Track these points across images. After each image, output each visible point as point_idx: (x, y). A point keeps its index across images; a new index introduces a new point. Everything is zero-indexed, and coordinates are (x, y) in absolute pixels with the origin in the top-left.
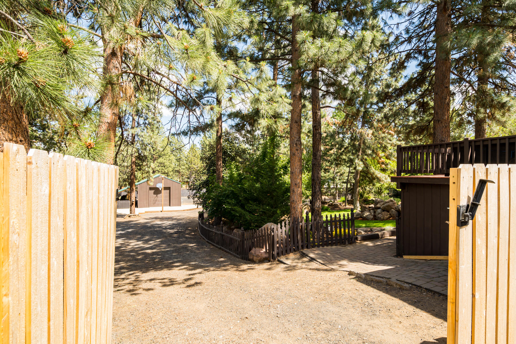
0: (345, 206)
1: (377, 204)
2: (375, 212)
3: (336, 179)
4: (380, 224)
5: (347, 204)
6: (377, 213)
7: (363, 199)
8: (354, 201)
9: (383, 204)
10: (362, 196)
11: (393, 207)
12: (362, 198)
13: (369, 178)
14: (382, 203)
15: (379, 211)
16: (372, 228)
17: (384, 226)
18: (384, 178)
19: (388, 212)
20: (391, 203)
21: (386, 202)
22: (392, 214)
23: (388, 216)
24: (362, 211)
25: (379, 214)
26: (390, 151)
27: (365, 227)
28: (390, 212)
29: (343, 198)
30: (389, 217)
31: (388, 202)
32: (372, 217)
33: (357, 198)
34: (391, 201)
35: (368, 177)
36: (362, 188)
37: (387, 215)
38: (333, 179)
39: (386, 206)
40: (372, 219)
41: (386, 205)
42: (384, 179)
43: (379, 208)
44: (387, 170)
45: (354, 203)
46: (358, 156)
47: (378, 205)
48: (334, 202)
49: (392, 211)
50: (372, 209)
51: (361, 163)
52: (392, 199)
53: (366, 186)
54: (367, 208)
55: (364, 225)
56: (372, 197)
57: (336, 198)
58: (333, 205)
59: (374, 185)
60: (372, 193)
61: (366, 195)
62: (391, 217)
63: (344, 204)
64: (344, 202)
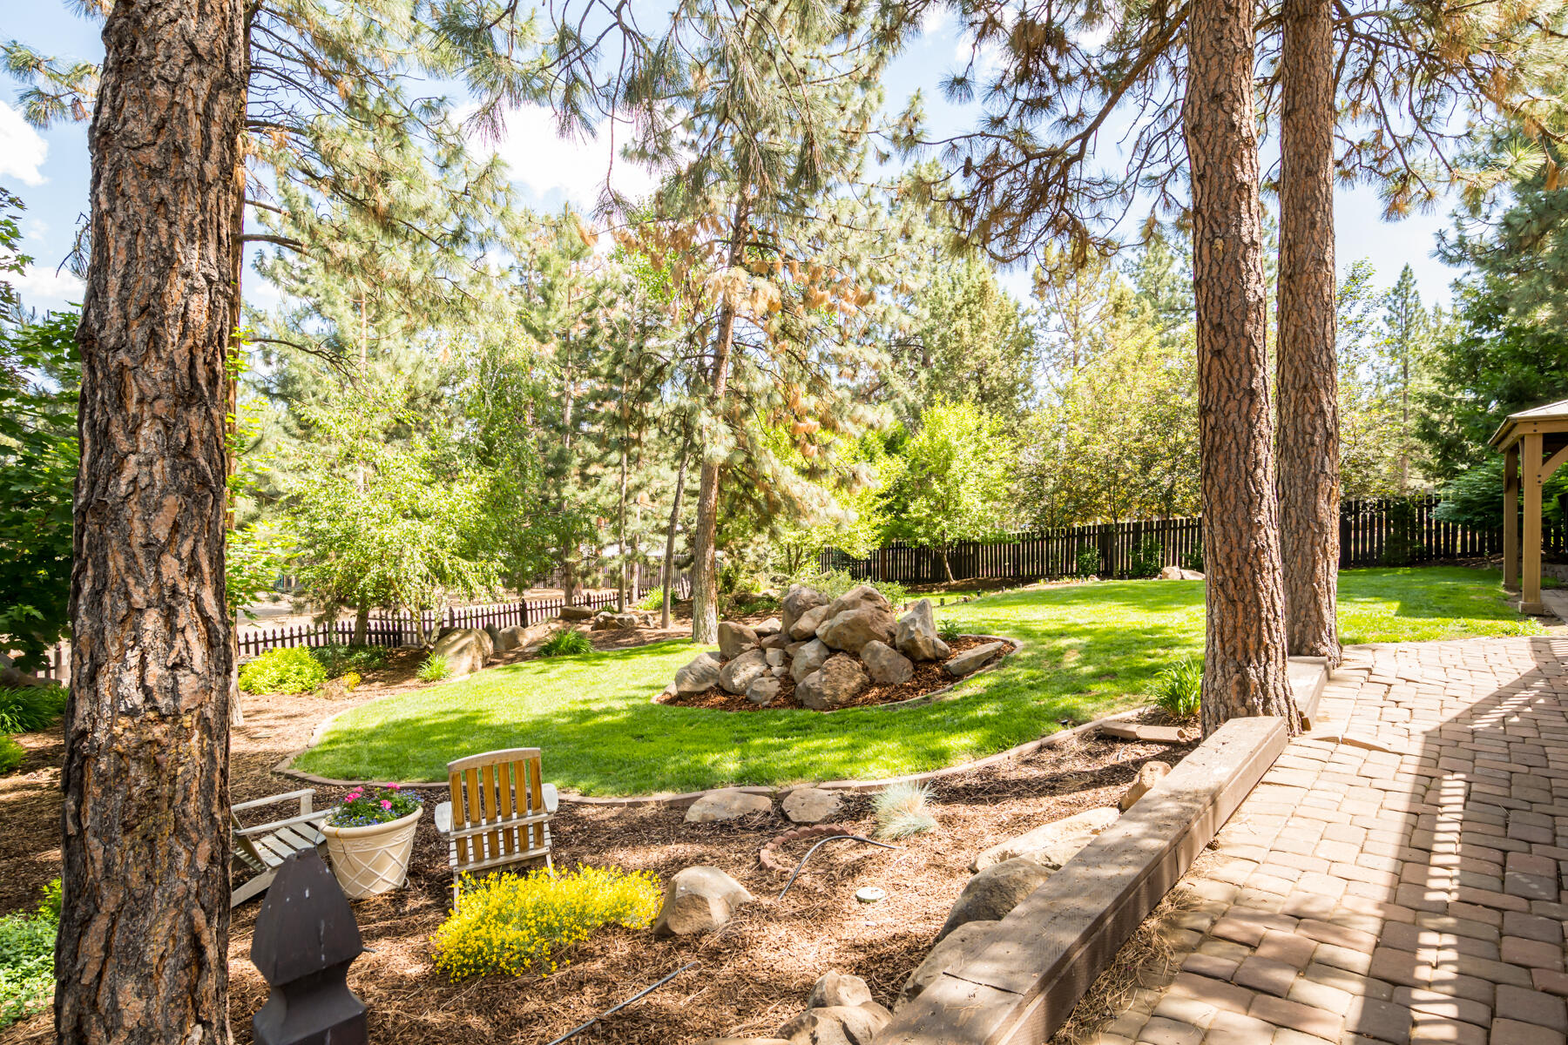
0: (664, 624)
1: (799, 617)
2: (787, 660)
3: (629, 517)
4: (828, 749)
5: (671, 617)
6: (798, 664)
7: (735, 592)
8: (697, 605)
9: (827, 617)
10: (729, 582)
11: (880, 628)
12: (731, 590)
13: (757, 504)
14: (822, 610)
15: (810, 651)
16: (779, 786)
17: (857, 768)
18: (816, 500)
19: (856, 656)
20: (866, 609)
21: (843, 606)
22: (874, 668)
23: (859, 678)
24: (724, 658)
25: (811, 669)
26: (838, 394)
27: (741, 779)
28: (867, 657)
29: (657, 595)
30: (864, 688)
31: (854, 604)
32: (773, 687)
33: (708, 590)
34: (869, 597)
35: (751, 500)
36: (731, 552)
37: (851, 677)
38: (617, 516)
39: (846, 625)
40: (775, 703)
41: (841, 618)
42: (815, 507)
43: (810, 637)
44: (826, 471)
45: (697, 612)
46: (713, 399)
47: (805, 623)
48: (620, 611)
49: (876, 652)
50: (774, 645)
51: (723, 428)
52: (867, 585)
53: (745, 546)
54: (748, 640)
55: (730, 763)
56: (763, 587)
57: (630, 598)
58: (614, 626)
59: (773, 534)
60: (766, 570)
61: (743, 581)
62: (872, 683)
63: (659, 618)
64: (660, 607)
